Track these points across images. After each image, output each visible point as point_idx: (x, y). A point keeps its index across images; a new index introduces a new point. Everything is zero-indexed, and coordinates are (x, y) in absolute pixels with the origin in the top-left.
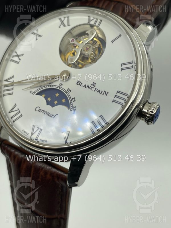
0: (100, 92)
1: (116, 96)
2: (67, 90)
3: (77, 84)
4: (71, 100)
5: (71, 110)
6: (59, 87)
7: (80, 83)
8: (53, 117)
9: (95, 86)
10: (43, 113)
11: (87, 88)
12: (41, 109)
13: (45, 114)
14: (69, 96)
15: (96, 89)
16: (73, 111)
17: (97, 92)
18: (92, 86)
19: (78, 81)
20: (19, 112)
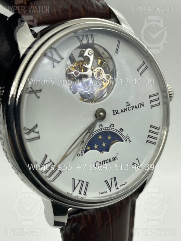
0: (138, 107)
1: (151, 102)
2: (110, 126)
3: (114, 114)
4: (119, 132)
5: (126, 141)
6: (100, 130)
7: (117, 112)
8: (116, 158)
9: (130, 105)
10: (104, 163)
11: (125, 112)
12: (100, 162)
13: (106, 163)
14: (116, 130)
15: (133, 107)
16: (128, 140)
17: (135, 109)
18: (128, 107)
19: (113, 111)
20: (83, 182)
